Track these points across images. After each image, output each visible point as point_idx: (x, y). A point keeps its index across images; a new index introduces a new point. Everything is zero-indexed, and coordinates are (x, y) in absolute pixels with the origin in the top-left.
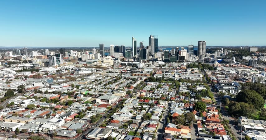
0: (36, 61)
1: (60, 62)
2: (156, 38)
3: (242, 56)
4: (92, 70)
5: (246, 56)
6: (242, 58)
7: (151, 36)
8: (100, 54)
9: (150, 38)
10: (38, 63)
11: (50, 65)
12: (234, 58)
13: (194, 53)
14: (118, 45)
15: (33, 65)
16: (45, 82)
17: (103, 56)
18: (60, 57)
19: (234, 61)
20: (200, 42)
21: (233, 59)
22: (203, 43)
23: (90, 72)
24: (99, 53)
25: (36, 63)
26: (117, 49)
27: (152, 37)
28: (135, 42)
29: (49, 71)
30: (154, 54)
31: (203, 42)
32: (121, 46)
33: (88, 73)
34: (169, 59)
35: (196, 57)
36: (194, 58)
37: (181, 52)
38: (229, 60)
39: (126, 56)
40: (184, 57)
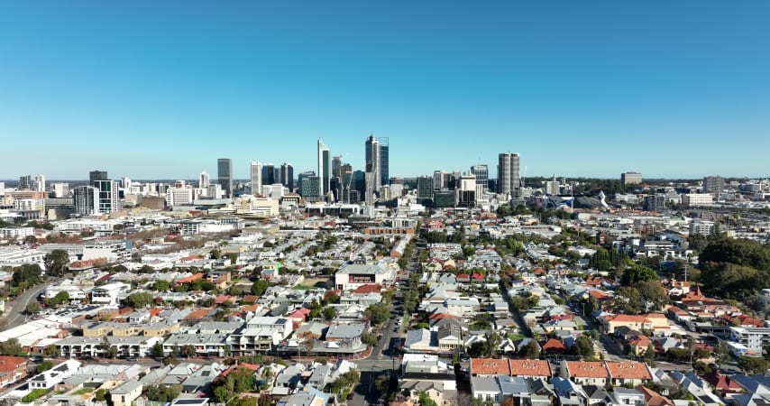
0: (27, 204)
1: (109, 206)
2: (385, 145)
3: (614, 194)
6: (613, 198)
7: (371, 138)
8: (223, 188)
9: (369, 143)
10: (33, 209)
11: (78, 215)
12: (603, 195)
13: (490, 187)
14: (271, 164)
15: (23, 213)
16: (118, 246)
17: (231, 195)
18: (109, 189)
19: (603, 202)
20: (504, 155)
21: (600, 198)
22: (512, 160)
24: (220, 186)
25: (28, 209)
26: (270, 176)
27: (373, 142)
28: (326, 154)
29: (90, 228)
30: (382, 190)
31: (512, 155)
32: (283, 168)
34: (433, 199)
35: (499, 196)
36: (495, 197)
37: (463, 181)
38: (589, 200)
39: (304, 193)
40: (472, 193)
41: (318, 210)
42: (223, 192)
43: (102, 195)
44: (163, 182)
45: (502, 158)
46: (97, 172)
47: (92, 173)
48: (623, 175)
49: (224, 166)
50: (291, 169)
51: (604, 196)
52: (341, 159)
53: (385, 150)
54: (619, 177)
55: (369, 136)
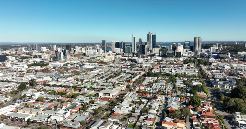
0: (45, 57)
1: (66, 57)
3: (237, 51)
4: (95, 65)
5: (241, 51)
6: (237, 53)
7: (149, 33)
8: (102, 49)
9: (148, 35)
10: (47, 58)
11: (57, 60)
12: (229, 53)
13: (190, 48)
14: (118, 42)
15: (43, 60)
16: (53, 76)
17: (105, 52)
18: (66, 52)
20: (196, 38)
21: (228, 55)
26: (118, 45)
27: (150, 34)
28: (134, 38)
29: (56, 66)
30: (152, 50)
31: (199, 38)
32: (122, 43)
33: (92, 68)
34: (166, 54)
36: (191, 53)
37: (178, 48)
38: (223, 56)
39: (126, 52)
41: (125, 59)
42: (103, 51)
43: (64, 54)
49: (103, 43)
50: (124, 43)
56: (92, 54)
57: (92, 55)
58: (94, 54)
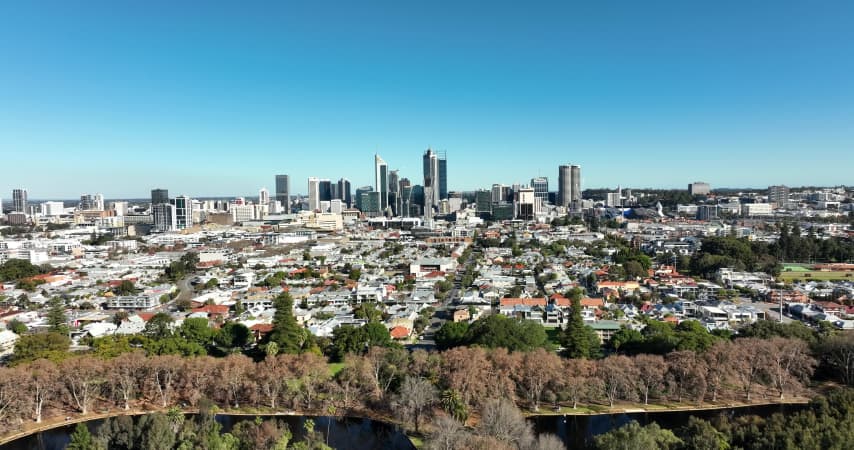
0: (110, 222)
1: (184, 222)
2: (442, 158)
3: (676, 204)
4: (309, 235)
5: (685, 204)
6: (676, 208)
7: (429, 152)
9: (427, 157)
10: (115, 225)
11: (158, 231)
13: (550, 199)
14: (328, 180)
15: (111, 229)
17: (289, 211)
18: (184, 206)
19: (660, 213)
20: (565, 167)
21: (657, 209)
22: (572, 172)
23: (305, 239)
24: (279, 202)
25: (111, 226)
26: (327, 191)
27: (431, 156)
28: (383, 168)
30: (441, 204)
31: (573, 167)
32: (340, 183)
34: (491, 212)
35: (558, 208)
36: (554, 209)
37: (521, 194)
38: (647, 211)
39: (364, 208)
40: (531, 206)
41: (381, 223)
42: (282, 208)
43: (179, 212)
44: (221, 199)
45: (562, 170)
46: (158, 190)
47: (153, 192)
48: (690, 186)
49: (282, 182)
50: (348, 184)
51: (661, 207)
52: (398, 173)
53: (443, 164)
54: (686, 188)
55: (427, 149)
56: (253, 218)
57: (251, 220)
58: (258, 218)
